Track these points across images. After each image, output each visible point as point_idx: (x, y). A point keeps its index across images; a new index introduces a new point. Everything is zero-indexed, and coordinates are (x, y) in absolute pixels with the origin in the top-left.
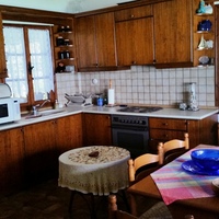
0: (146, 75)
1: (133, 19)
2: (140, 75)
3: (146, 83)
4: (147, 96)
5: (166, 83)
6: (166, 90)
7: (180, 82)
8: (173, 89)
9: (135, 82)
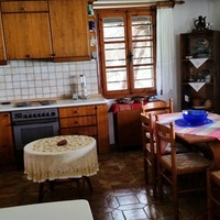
0: (30, 70)
1: (26, 12)
2: (23, 70)
3: (30, 77)
4: (32, 91)
5: (52, 76)
6: (53, 83)
7: (66, 75)
8: (60, 82)
9: (16, 78)
